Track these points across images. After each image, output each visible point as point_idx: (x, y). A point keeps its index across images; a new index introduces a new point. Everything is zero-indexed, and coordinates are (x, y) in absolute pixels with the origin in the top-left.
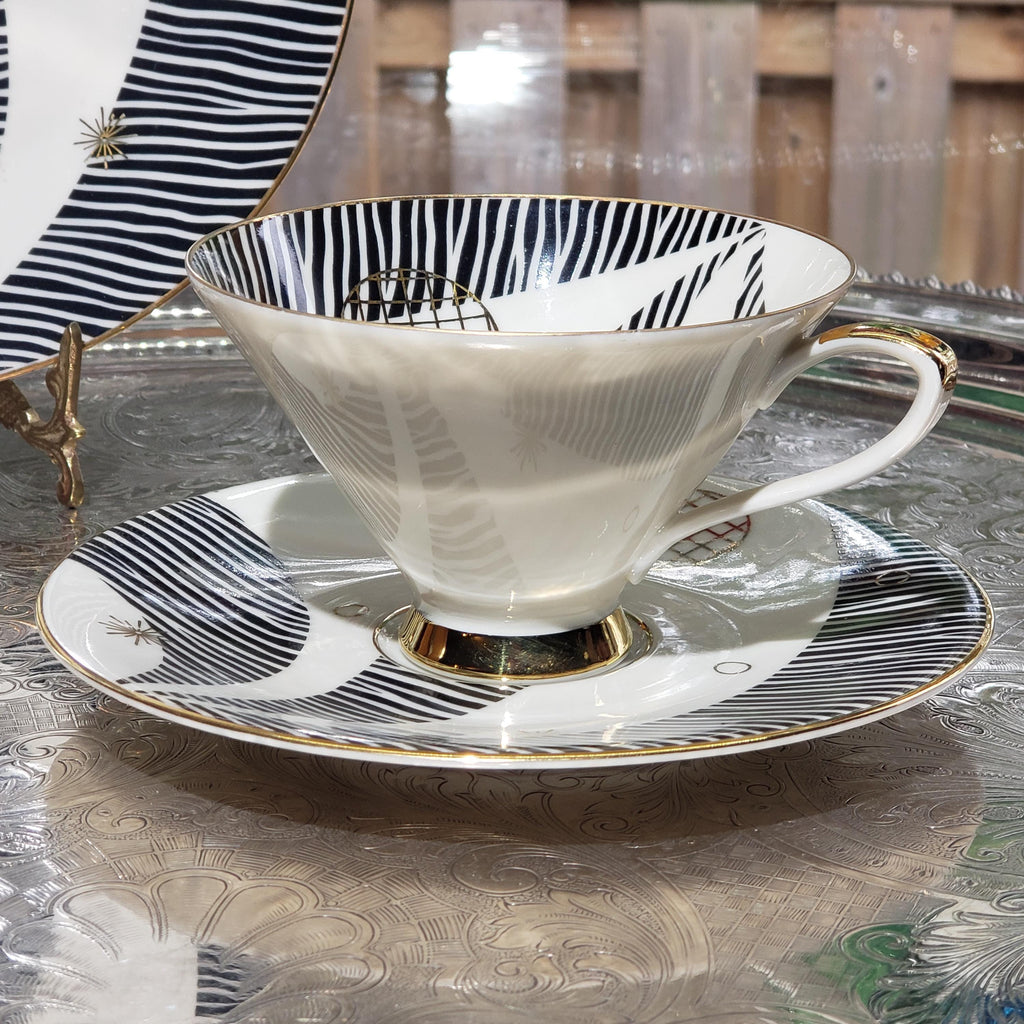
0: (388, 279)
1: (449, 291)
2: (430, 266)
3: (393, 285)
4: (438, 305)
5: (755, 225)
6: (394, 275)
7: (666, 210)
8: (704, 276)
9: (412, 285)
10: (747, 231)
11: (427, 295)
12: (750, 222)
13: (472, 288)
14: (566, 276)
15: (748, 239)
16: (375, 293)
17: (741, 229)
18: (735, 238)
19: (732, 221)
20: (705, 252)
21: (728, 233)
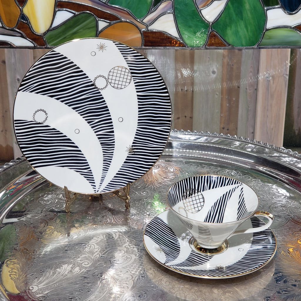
0: (188, 191)
1: (196, 191)
2: (193, 188)
3: (189, 192)
4: (195, 194)
5: (241, 183)
6: (189, 190)
7: (228, 178)
8: (234, 190)
9: (191, 191)
10: (240, 184)
11: (193, 193)
12: (241, 182)
13: (199, 190)
14: (213, 188)
15: (240, 185)
16: (186, 194)
17: (239, 183)
18: (238, 185)
19: (238, 182)
20: (234, 186)
21: (237, 184)
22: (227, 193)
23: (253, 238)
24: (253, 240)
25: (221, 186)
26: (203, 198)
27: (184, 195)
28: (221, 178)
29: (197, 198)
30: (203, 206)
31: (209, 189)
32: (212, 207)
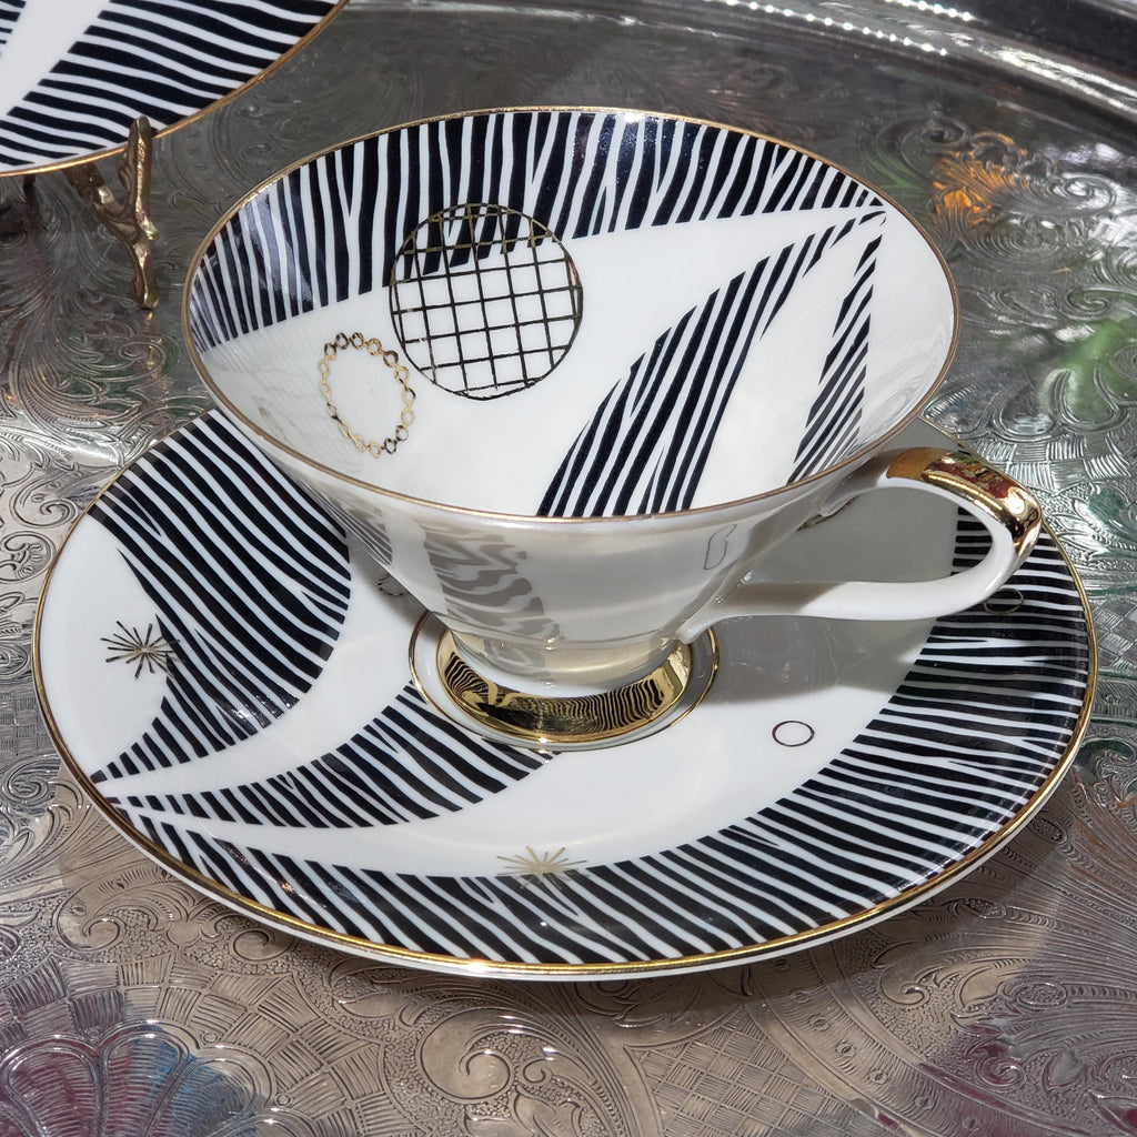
0: (453, 217)
1: (525, 229)
2: (504, 198)
3: (458, 225)
4: (510, 247)
5: (876, 203)
6: (460, 212)
7: (783, 152)
8: (814, 250)
9: (481, 223)
10: (867, 209)
11: (498, 236)
12: (872, 195)
13: (553, 225)
14: (662, 218)
15: (866, 218)
16: (436, 237)
17: (860, 203)
18: (854, 212)
19: (853, 187)
20: (819, 219)
21: (846, 203)
22: (761, 266)
23: (925, 652)
24: (919, 663)
25: (727, 211)
26: (570, 288)
27: (410, 245)
28: (733, 139)
29: (524, 280)
30: (567, 348)
31: (634, 222)
32: (635, 368)
